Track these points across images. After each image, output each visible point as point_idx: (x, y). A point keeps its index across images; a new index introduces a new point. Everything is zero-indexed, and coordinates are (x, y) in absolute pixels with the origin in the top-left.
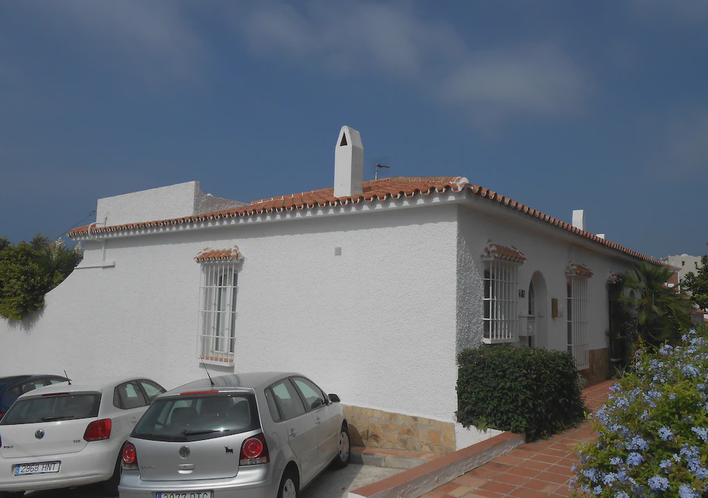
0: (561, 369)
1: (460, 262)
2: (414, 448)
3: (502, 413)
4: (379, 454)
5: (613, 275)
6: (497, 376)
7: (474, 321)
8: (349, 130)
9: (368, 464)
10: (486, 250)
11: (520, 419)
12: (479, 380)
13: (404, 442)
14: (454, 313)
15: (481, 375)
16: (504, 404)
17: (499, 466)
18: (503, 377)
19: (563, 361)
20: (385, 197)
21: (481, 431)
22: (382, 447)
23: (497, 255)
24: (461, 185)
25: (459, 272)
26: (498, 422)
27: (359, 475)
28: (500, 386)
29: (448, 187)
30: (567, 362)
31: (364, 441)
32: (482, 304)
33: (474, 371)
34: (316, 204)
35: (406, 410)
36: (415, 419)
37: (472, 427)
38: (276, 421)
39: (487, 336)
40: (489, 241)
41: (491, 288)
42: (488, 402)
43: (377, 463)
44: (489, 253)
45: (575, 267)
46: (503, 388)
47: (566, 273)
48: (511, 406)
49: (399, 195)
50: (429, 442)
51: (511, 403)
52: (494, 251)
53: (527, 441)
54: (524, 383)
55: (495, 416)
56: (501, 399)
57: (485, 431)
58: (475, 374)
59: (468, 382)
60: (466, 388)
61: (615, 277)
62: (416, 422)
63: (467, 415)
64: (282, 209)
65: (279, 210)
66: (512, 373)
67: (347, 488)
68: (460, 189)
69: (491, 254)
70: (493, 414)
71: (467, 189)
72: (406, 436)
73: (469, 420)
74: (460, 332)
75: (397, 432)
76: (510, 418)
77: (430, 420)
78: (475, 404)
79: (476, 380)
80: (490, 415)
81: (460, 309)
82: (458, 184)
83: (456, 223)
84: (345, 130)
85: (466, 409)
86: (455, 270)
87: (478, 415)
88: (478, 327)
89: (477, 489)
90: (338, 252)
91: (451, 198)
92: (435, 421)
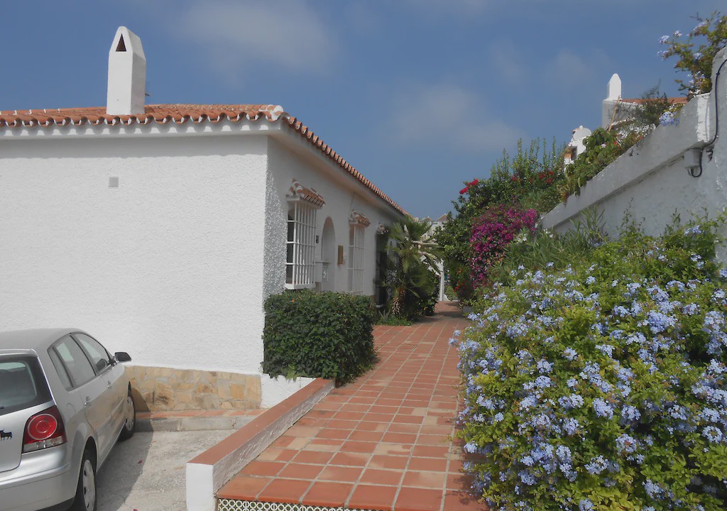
0: (363, 312)
1: (269, 200)
2: (213, 406)
3: (313, 359)
4: (172, 417)
5: (381, 226)
6: (309, 321)
7: (278, 265)
8: (129, 33)
9: (159, 430)
10: (292, 189)
11: (332, 364)
12: (289, 326)
13: (200, 401)
14: (262, 255)
15: (291, 322)
16: (316, 350)
17: (322, 413)
18: (315, 323)
19: (366, 305)
20: (183, 119)
21: (289, 380)
22: (171, 410)
23: (303, 196)
24: (276, 114)
25: (267, 212)
26: (309, 370)
27: (154, 444)
28: (312, 332)
29: (261, 114)
30: (369, 306)
31: (149, 405)
32: (286, 247)
33: (283, 317)
34: (84, 120)
35: (202, 364)
36: (214, 374)
37: (281, 377)
38: (68, 390)
39: (289, 281)
40: (294, 180)
41: (295, 230)
42: (297, 349)
43: (172, 427)
44: (294, 193)
45: (357, 216)
46: (315, 334)
47: (350, 221)
48: (323, 352)
49: (200, 119)
50: (231, 397)
51: (323, 349)
52: (299, 191)
53: (337, 386)
54: (338, 327)
55: (305, 364)
56: (313, 345)
57: (294, 380)
58: (284, 321)
59: (276, 330)
60: (273, 337)
61: (383, 228)
62: (215, 378)
63: (275, 364)
64: (31, 123)
65: (27, 123)
66: (326, 318)
67: (145, 460)
68: (274, 118)
69: (297, 194)
70: (303, 362)
71: (283, 119)
72: (203, 394)
73: (276, 370)
74: (267, 276)
75: (191, 390)
76: (321, 365)
77: (231, 374)
78: (285, 352)
79: (284, 327)
80: (300, 362)
81: (267, 251)
82: (272, 113)
83: (265, 157)
84: (122, 31)
85: (274, 359)
86: (264, 209)
87: (287, 364)
88: (281, 272)
89: (314, 438)
90: (114, 182)
91: (264, 127)
92: (238, 374)
